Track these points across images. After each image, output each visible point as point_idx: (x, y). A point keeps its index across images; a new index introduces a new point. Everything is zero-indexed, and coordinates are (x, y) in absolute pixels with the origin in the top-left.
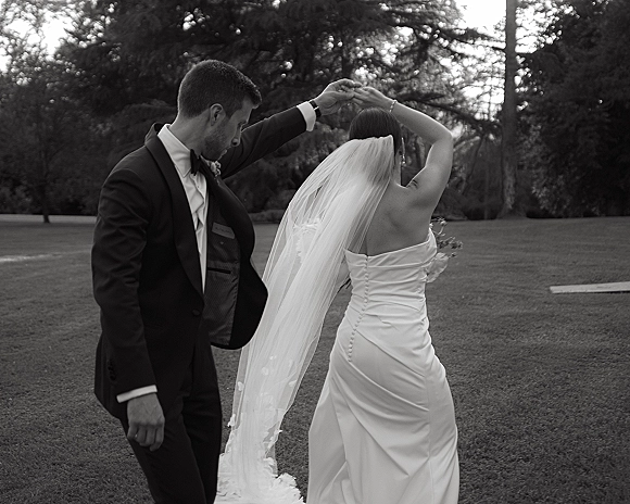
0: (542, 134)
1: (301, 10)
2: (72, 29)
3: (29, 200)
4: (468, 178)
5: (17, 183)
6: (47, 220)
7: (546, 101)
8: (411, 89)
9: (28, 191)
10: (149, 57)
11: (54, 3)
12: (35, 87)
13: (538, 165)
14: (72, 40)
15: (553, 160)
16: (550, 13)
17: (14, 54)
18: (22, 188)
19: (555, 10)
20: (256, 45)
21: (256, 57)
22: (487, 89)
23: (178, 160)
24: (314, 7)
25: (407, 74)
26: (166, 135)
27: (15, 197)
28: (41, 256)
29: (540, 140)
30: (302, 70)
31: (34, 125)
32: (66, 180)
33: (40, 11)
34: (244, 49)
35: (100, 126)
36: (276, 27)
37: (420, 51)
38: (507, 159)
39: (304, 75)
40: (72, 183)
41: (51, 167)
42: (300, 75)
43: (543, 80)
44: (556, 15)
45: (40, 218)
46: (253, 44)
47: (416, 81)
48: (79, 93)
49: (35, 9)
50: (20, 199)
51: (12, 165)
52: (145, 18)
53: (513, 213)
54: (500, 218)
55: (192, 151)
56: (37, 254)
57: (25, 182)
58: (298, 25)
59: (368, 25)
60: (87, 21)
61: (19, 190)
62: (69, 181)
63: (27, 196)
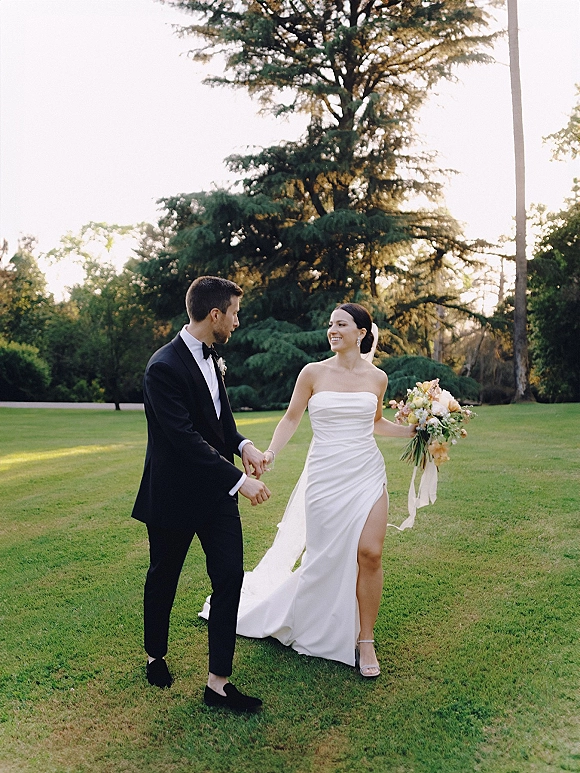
0: (540, 329)
1: (336, 224)
2: (138, 248)
3: (102, 390)
4: (471, 368)
5: (92, 377)
6: (118, 408)
7: (544, 301)
8: (428, 292)
9: (102, 384)
10: (205, 267)
11: (122, 228)
12: (107, 295)
13: (538, 356)
14: (138, 257)
15: (551, 352)
16: (545, 227)
17: (89, 270)
18: (97, 380)
19: (550, 224)
20: (297, 255)
21: (296, 266)
22: (481, 294)
23: (194, 351)
24: (347, 222)
25: (424, 279)
26: (184, 333)
27: (91, 388)
28: (114, 447)
29: (539, 334)
30: (337, 276)
31: (106, 327)
32: (134, 373)
33: (111, 234)
34: (286, 259)
35: (162, 328)
36: (315, 239)
37: (436, 260)
38: (519, 351)
39: (338, 282)
40: (138, 377)
41: (121, 362)
42: (335, 281)
43: (540, 283)
44: (551, 228)
45: (112, 406)
46: (294, 254)
47: (432, 285)
48: (144, 299)
49: (106, 233)
50: (95, 389)
51: (88, 361)
52: (201, 232)
53: (525, 398)
54: (514, 403)
55: (204, 344)
56: (110, 444)
57: (99, 375)
58: (333, 238)
59: (395, 236)
60: (150, 242)
61: (94, 383)
62: (136, 374)
63: (101, 387)
